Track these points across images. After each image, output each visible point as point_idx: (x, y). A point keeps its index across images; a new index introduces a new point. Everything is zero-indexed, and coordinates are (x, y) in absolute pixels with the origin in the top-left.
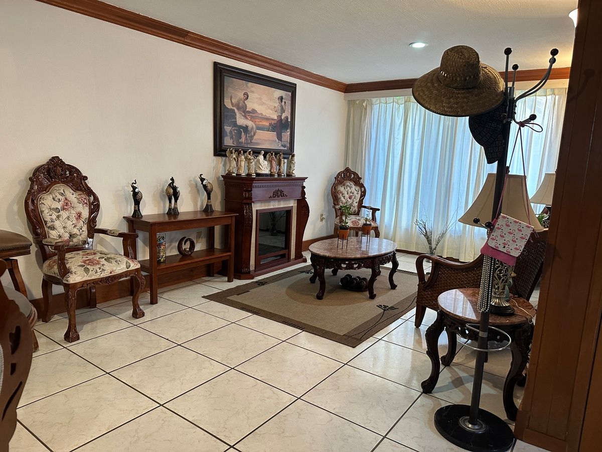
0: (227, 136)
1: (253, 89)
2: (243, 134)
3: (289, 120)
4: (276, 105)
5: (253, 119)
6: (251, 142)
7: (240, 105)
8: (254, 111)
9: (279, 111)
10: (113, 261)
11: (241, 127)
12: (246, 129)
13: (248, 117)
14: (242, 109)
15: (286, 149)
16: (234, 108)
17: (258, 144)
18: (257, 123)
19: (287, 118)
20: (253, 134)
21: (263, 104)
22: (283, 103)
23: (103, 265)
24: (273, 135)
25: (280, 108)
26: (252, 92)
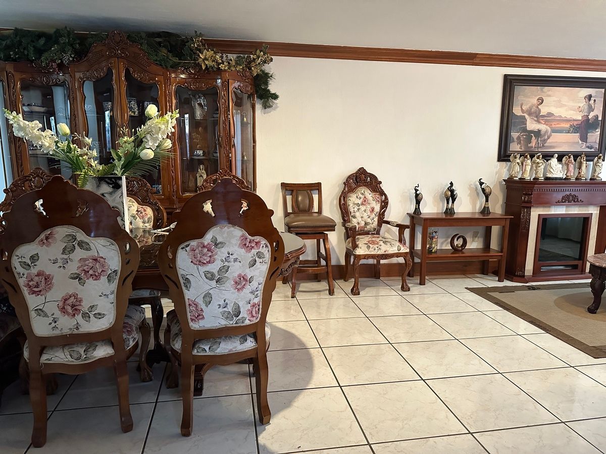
1: (550, 93)
2: (534, 138)
3: (600, 118)
4: (581, 105)
6: (543, 146)
7: (533, 110)
8: (550, 114)
9: (586, 110)
10: (388, 244)
12: (538, 133)
13: (542, 121)
14: (534, 115)
15: (593, 150)
16: (525, 114)
18: (553, 126)
19: (597, 117)
20: (546, 137)
21: (562, 106)
22: (592, 102)
23: (380, 245)
25: (586, 107)
26: (549, 96)
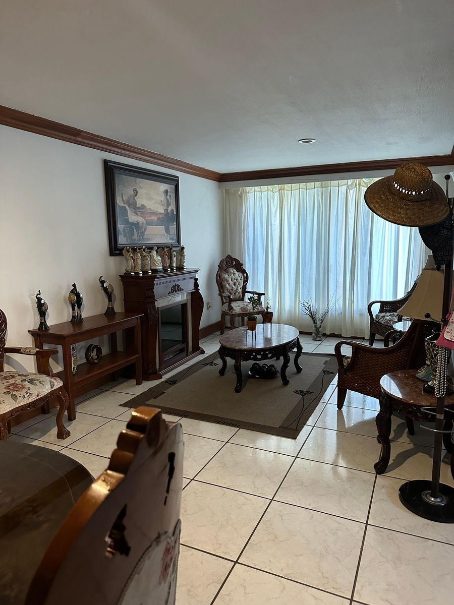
0: (121, 234)
1: (141, 185)
2: (135, 230)
3: (175, 213)
4: (163, 199)
5: (143, 215)
6: (143, 238)
7: (131, 201)
8: (143, 207)
9: (166, 205)
10: (37, 383)
11: (132, 224)
12: (137, 225)
13: (139, 213)
14: (132, 206)
15: (174, 241)
16: (125, 205)
17: (148, 239)
18: (147, 218)
19: (172, 210)
20: (144, 230)
21: (150, 199)
22: (168, 197)
23: (29, 389)
24: (161, 229)
25: (166, 202)
26: (141, 188)
